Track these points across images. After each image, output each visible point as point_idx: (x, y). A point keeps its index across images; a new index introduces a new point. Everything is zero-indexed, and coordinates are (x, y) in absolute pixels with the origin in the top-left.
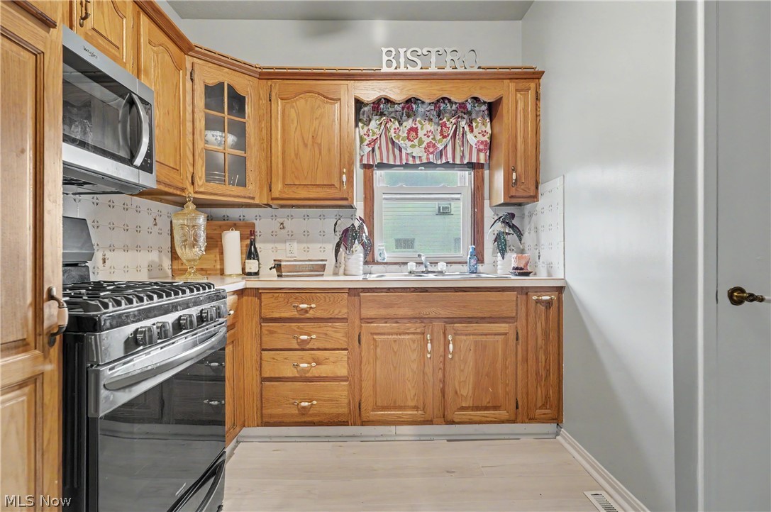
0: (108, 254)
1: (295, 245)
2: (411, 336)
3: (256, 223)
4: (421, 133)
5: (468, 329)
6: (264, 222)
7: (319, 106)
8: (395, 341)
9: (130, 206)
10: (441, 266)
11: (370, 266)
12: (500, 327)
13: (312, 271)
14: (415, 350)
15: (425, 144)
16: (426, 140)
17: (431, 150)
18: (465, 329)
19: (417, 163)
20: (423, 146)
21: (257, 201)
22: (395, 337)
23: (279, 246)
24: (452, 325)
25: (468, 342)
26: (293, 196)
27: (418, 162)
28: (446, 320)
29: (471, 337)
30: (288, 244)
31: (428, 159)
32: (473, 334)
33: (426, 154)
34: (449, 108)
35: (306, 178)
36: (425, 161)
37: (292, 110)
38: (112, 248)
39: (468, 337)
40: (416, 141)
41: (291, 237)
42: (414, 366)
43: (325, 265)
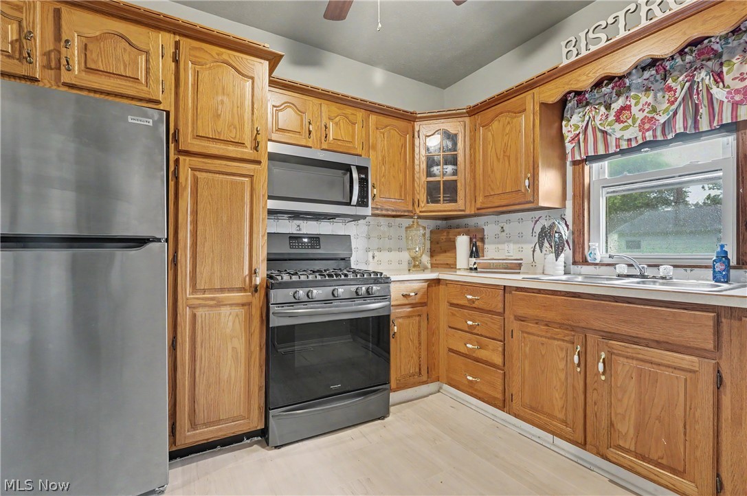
0: (377, 253)
1: (511, 246)
2: (559, 342)
3: (485, 228)
4: (634, 110)
5: (628, 350)
6: (490, 227)
7: (509, 123)
8: (543, 344)
9: (393, 224)
10: (665, 270)
11: (579, 266)
12: (683, 359)
13: (505, 269)
14: (563, 358)
15: (639, 122)
16: (640, 116)
17: (647, 126)
18: (623, 349)
19: (633, 146)
20: (637, 125)
21: (467, 212)
22: (544, 339)
23: (500, 246)
24: (606, 341)
25: (628, 368)
26: (489, 205)
27: (634, 144)
28: (604, 334)
29: (635, 362)
30: (506, 245)
31: (644, 138)
32: (638, 359)
33: (641, 133)
34: (681, 62)
35: (498, 189)
36: (640, 142)
37: (490, 133)
38: (380, 250)
39: (630, 361)
40: (630, 121)
41: (509, 239)
42: (562, 376)
43: (521, 263)
